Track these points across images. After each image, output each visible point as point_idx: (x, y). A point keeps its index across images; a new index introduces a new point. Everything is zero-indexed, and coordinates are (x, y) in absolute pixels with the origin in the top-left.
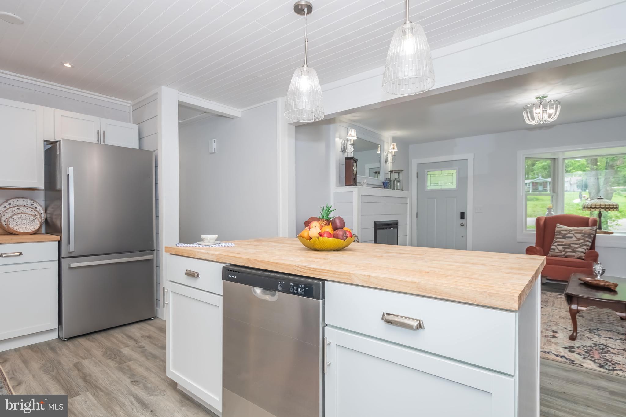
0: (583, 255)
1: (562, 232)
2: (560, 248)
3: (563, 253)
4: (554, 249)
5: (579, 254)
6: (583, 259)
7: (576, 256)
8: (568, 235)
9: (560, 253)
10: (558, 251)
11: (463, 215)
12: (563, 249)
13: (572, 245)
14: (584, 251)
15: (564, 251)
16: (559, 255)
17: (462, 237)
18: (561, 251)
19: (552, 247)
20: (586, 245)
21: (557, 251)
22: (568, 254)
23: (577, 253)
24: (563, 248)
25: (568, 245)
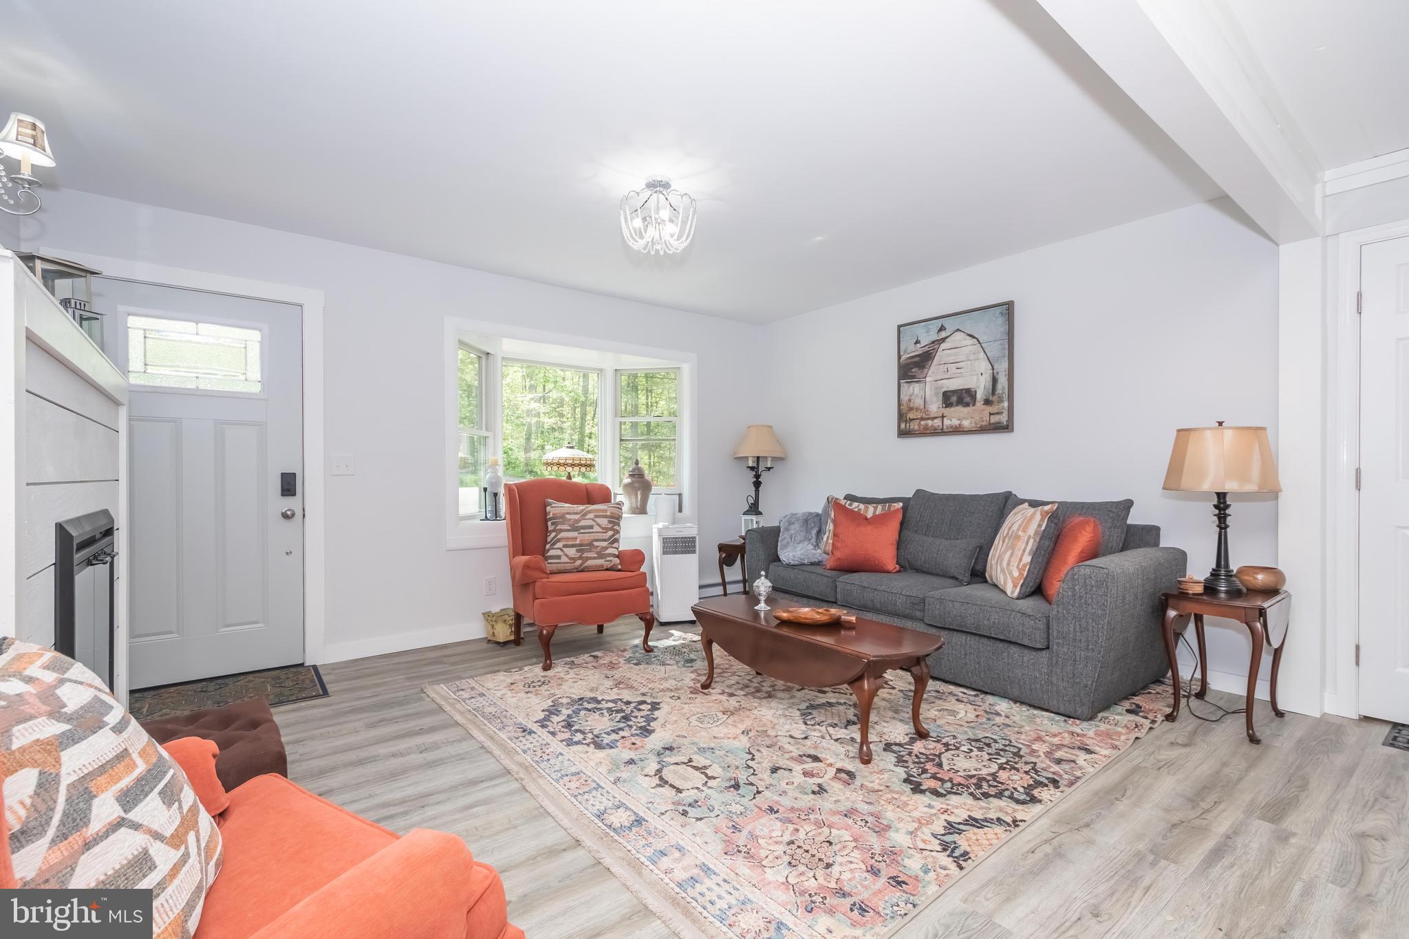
0: (617, 561)
1: (568, 517)
2: (572, 552)
3: (578, 562)
4: (558, 557)
5: (611, 561)
6: (620, 570)
8: (583, 523)
9: (572, 563)
10: (568, 560)
12: (579, 554)
13: (596, 544)
15: (580, 558)
16: (569, 568)
18: (574, 559)
19: (551, 553)
21: (564, 559)
22: (589, 563)
23: (608, 559)
24: (578, 551)
25: (588, 545)
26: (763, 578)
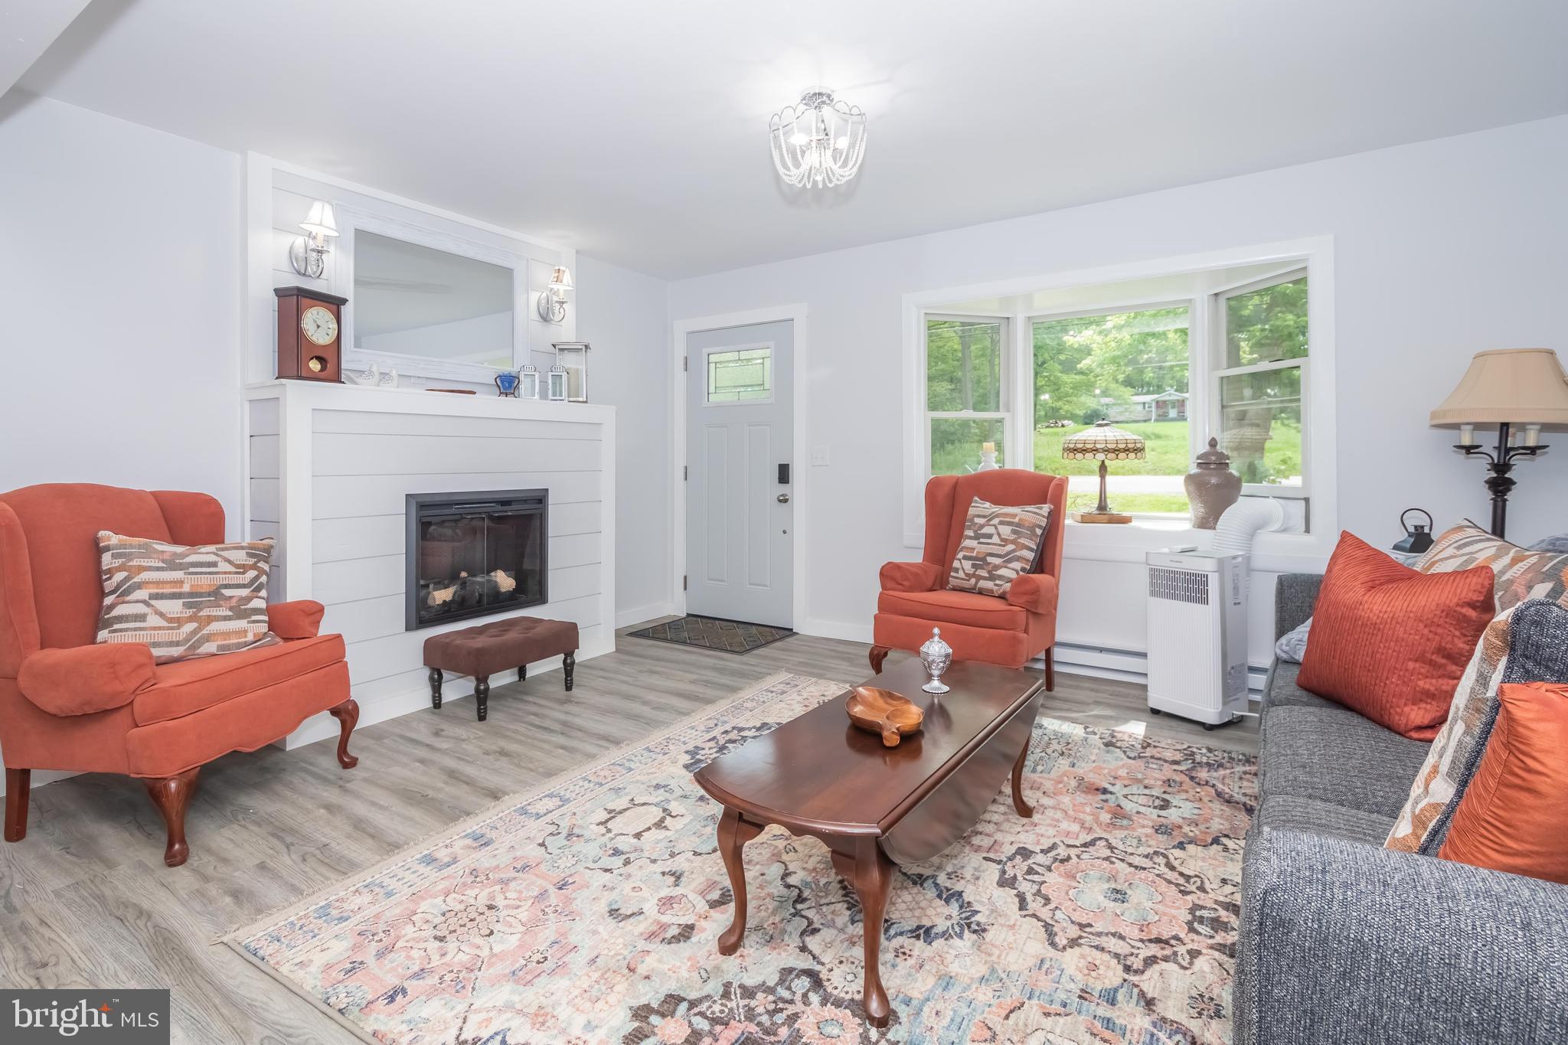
7: (998, 591)
11: (784, 474)
14: (1013, 575)
17: (785, 532)
20: (1019, 559)
26: (936, 639)
